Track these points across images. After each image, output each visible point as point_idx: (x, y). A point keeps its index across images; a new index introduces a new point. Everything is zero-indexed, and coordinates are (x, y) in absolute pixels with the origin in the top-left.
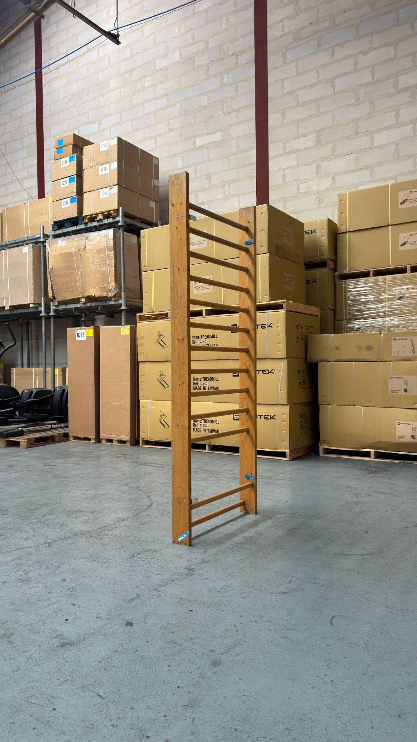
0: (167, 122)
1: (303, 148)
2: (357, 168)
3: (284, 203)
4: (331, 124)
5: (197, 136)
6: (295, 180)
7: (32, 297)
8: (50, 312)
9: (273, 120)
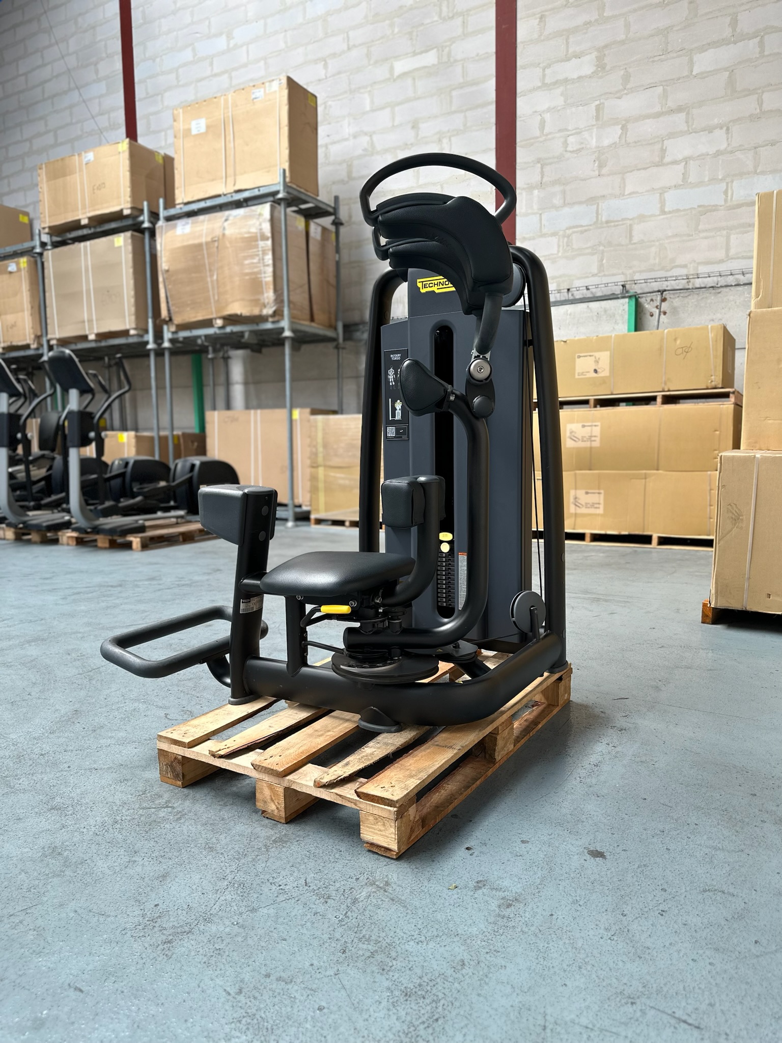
0: (346, 35)
1: (575, 78)
2: (664, 110)
3: (542, 168)
4: (623, 37)
5: (397, 57)
6: (560, 131)
7: (133, 318)
8: (163, 342)
9: (524, 30)
